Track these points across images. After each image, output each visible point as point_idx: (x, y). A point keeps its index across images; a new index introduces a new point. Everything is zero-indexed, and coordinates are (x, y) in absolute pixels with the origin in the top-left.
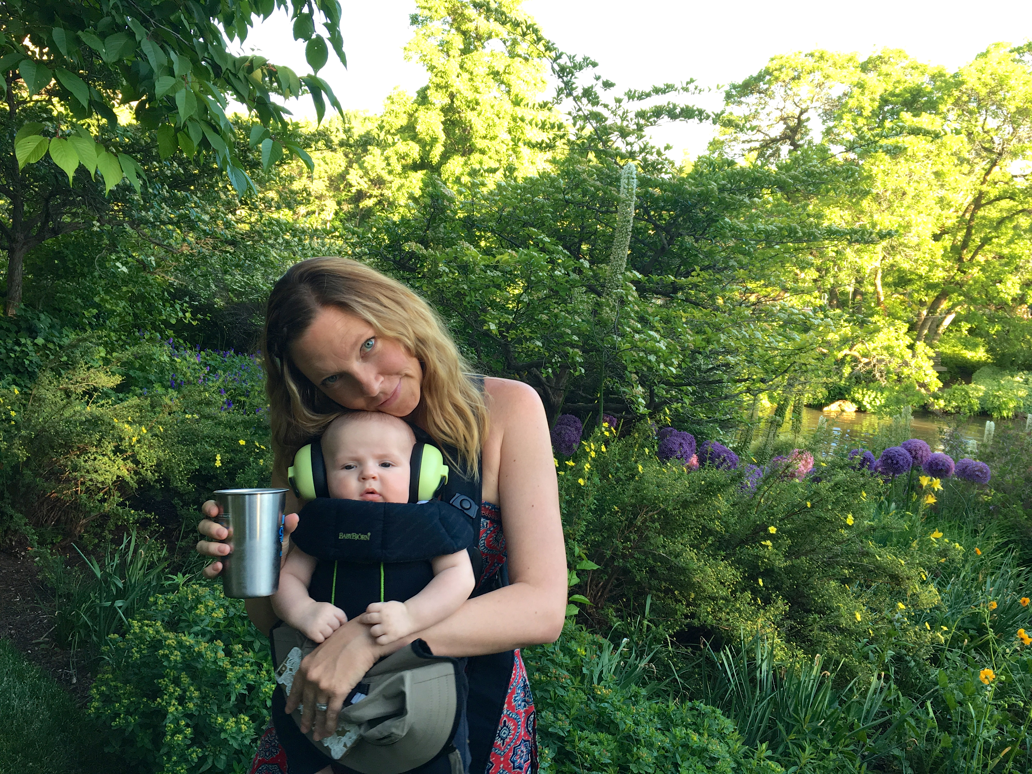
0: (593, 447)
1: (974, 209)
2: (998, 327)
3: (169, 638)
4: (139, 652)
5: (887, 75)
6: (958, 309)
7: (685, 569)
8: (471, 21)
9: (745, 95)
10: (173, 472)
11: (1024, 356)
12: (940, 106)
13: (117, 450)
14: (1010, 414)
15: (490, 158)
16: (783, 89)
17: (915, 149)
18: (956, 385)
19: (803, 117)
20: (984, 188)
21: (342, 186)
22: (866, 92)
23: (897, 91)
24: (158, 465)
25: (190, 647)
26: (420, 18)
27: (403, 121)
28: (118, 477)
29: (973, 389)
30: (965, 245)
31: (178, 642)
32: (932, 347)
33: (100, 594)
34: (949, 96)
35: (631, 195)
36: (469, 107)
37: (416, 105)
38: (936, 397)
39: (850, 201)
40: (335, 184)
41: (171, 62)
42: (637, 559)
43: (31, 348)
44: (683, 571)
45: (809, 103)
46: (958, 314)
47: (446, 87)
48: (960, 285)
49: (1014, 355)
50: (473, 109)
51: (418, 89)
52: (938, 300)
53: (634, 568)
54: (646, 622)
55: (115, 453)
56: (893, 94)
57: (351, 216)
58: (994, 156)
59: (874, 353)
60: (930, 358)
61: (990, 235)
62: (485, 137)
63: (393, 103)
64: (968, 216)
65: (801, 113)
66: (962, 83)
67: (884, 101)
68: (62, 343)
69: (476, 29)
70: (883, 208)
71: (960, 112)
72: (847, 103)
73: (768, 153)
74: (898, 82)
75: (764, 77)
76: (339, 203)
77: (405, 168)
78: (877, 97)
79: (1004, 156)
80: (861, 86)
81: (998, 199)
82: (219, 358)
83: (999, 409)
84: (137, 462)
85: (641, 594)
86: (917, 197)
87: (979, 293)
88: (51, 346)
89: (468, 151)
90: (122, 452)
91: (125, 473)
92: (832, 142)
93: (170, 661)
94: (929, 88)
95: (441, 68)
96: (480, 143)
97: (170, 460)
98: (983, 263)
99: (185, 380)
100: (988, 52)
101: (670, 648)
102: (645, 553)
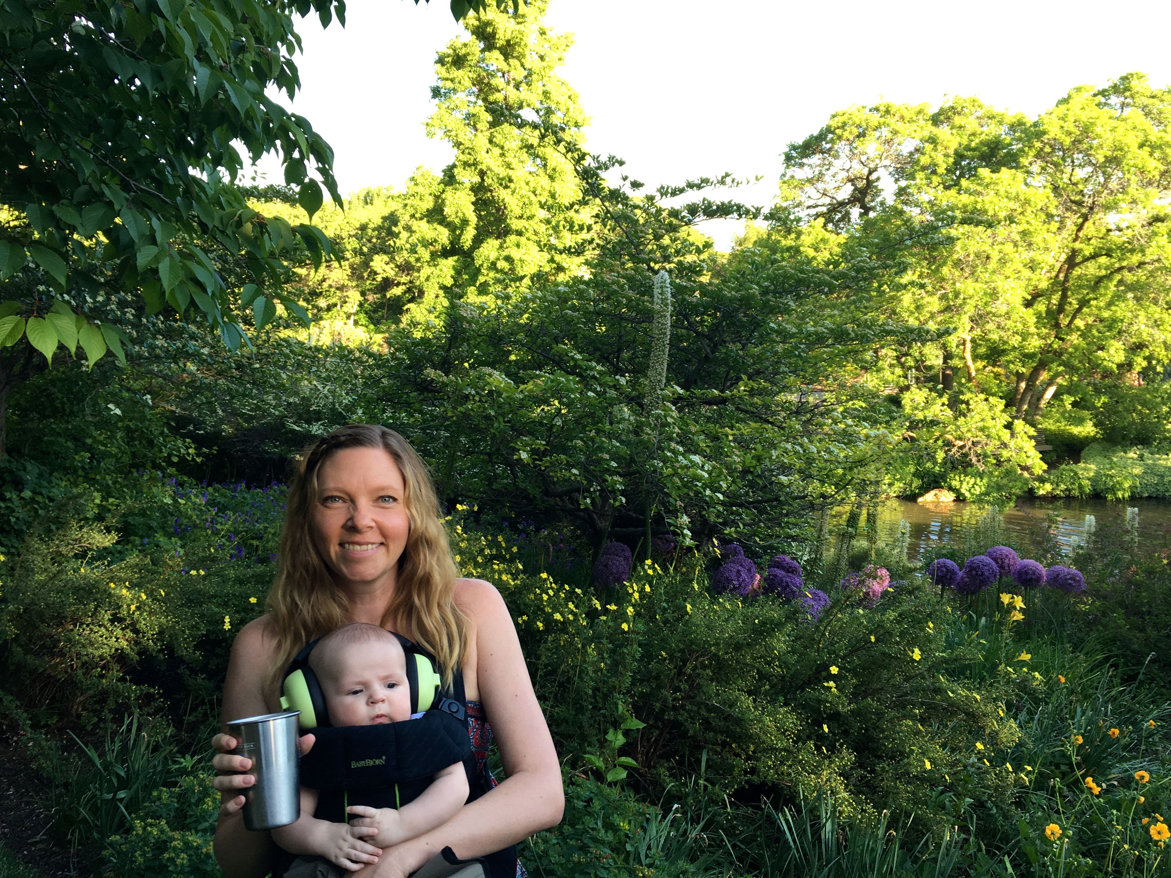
0: (636, 588)
1: (1068, 269)
2: (1104, 399)
3: (175, 840)
4: (143, 855)
5: (960, 127)
6: (1059, 380)
7: (741, 720)
8: (499, 91)
9: (807, 156)
10: (176, 639)
11: (1136, 429)
12: (1021, 159)
13: (115, 619)
14: (1127, 495)
15: (528, 239)
16: (847, 148)
17: (997, 208)
18: (1064, 466)
19: (873, 177)
20: (1077, 245)
21: (365, 275)
22: (939, 148)
23: (973, 145)
24: (161, 633)
25: (198, 848)
26: (443, 91)
27: (429, 203)
28: (117, 650)
29: (1082, 469)
30: (1061, 308)
31: (185, 843)
32: (1033, 425)
33: (101, 785)
34: (1030, 147)
35: (666, 305)
36: (501, 184)
37: (442, 185)
38: (1042, 480)
39: (929, 269)
40: (358, 272)
41: (153, 231)
42: (688, 712)
43: (17, 503)
44: (739, 721)
45: (878, 161)
46: (1060, 386)
47: (475, 164)
48: (1058, 354)
49: (1124, 428)
50: (506, 187)
51: (444, 167)
52: (1035, 372)
53: (686, 720)
54: (701, 782)
55: (112, 621)
56: (968, 148)
57: (377, 307)
58: (1084, 211)
59: (969, 435)
60: (1031, 437)
61: (1087, 298)
62: (521, 217)
63: (416, 184)
64: (1062, 276)
65: (870, 173)
66: (1044, 133)
67: (959, 156)
68: (51, 495)
69: (505, 99)
70: (966, 275)
71: (1043, 164)
72: (919, 160)
73: (837, 217)
74: (974, 134)
75: (826, 136)
76: (363, 294)
77: (434, 255)
78: (951, 152)
79: (1096, 210)
80: (933, 140)
81: (1094, 257)
82: (228, 493)
83: (1113, 490)
84: (136, 631)
85: (697, 747)
86: (1003, 262)
87: (1080, 362)
88: (39, 498)
89: (503, 233)
90: (121, 620)
91: (124, 643)
92: (906, 204)
93: (176, 865)
94: (1008, 139)
95: (468, 144)
96: (516, 224)
97: (173, 627)
98: (1083, 328)
99: (191, 524)
100: (1069, 97)
101: (729, 810)
102: (699, 705)
